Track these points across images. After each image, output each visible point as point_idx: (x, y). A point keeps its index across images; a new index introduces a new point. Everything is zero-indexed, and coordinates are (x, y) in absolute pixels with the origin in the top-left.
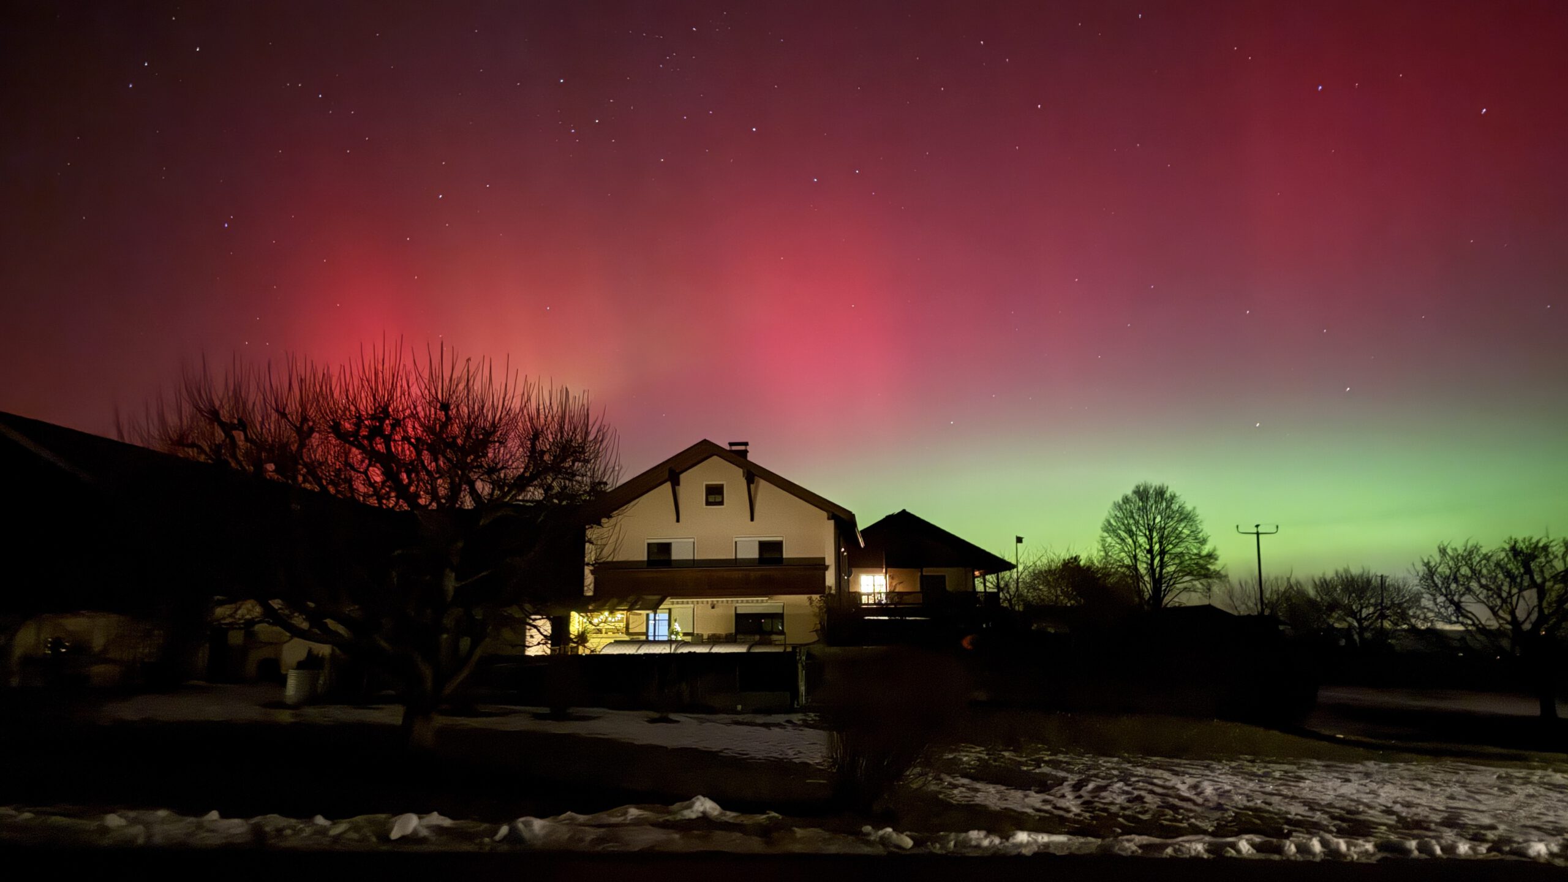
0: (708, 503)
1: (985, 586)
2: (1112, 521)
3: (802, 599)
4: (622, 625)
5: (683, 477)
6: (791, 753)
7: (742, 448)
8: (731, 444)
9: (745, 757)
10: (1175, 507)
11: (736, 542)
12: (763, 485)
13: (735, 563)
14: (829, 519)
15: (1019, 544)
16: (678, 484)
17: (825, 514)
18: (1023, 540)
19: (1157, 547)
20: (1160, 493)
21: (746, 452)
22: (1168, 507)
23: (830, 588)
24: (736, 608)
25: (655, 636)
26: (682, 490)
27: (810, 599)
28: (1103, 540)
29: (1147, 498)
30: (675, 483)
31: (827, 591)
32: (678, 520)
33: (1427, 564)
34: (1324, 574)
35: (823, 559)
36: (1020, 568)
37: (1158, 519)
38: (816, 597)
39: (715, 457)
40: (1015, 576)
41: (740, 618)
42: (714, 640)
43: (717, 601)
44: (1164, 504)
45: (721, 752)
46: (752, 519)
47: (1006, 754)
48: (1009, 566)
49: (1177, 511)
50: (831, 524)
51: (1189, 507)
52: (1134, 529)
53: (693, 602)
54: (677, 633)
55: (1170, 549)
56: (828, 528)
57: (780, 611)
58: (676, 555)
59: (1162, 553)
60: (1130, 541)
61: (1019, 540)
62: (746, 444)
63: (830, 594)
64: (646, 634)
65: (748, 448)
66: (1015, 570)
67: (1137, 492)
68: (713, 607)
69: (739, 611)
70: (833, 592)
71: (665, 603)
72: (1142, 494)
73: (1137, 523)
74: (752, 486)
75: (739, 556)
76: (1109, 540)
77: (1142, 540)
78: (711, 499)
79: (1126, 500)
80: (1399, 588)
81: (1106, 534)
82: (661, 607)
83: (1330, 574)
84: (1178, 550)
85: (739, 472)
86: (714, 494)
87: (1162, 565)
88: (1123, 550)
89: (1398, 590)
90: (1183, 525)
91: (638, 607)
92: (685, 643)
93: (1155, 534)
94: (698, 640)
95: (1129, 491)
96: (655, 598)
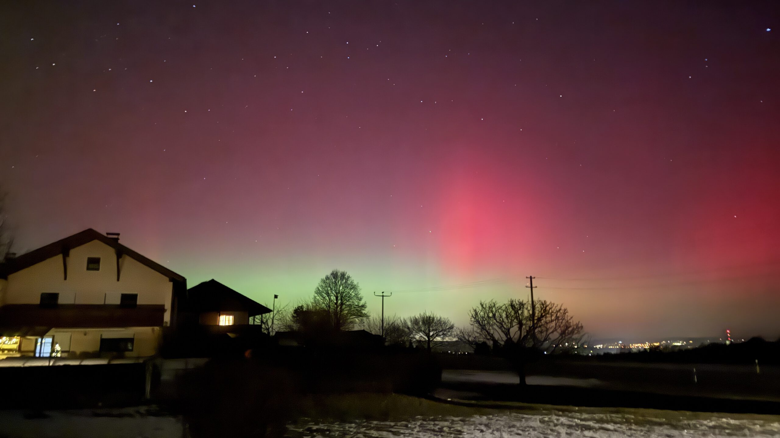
0: (88, 269)
1: (254, 321)
2: (320, 288)
3: (149, 329)
4: (15, 346)
5: (73, 252)
7: (116, 237)
8: (108, 234)
10: (349, 282)
11: (106, 294)
12: (128, 261)
13: (104, 307)
14: (170, 281)
15: (275, 299)
16: (68, 256)
17: (167, 279)
18: (278, 297)
19: (339, 302)
20: (343, 275)
21: (119, 239)
22: (346, 282)
23: (166, 323)
24: (101, 335)
25: (40, 353)
26: (70, 260)
27: (153, 330)
28: (315, 297)
29: (337, 277)
30: (66, 255)
31: (164, 325)
32: (65, 279)
35: (164, 305)
36: (275, 312)
37: (341, 288)
38: (157, 328)
39: (96, 240)
40: (272, 316)
41: (104, 341)
42: (85, 355)
43: (88, 331)
44: (344, 281)
46: (118, 280)
48: (268, 311)
49: (350, 284)
50: (171, 284)
51: (355, 283)
52: (330, 293)
53: (71, 331)
55: (345, 303)
56: (169, 287)
57: (132, 337)
58: (61, 301)
59: (342, 304)
60: (327, 298)
61: (276, 297)
62: (119, 234)
63: (166, 327)
64: (34, 352)
65: (120, 237)
66: (272, 313)
67: (332, 274)
68: (85, 334)
69: (104, 337)
70: (168, 325)
71: (50, 332)
72: (335, 275)
73: (331, 289)
74: (120, 260)
75: (106, 303)
76: (318, 298)
77: (333, 298)
78: (91, 266)
79: (327, 278)
81: (316, 295)
82: (47, 334)
84: (348, 303)
85: (111, 250)
86: (93, 264)
87: (342, 310)
88: (324, 303)
90: (352, 291)
91: (29, 334)
93: (339, 295)
94: (72, 355)
95: (329, 273)
96: (44, 328)
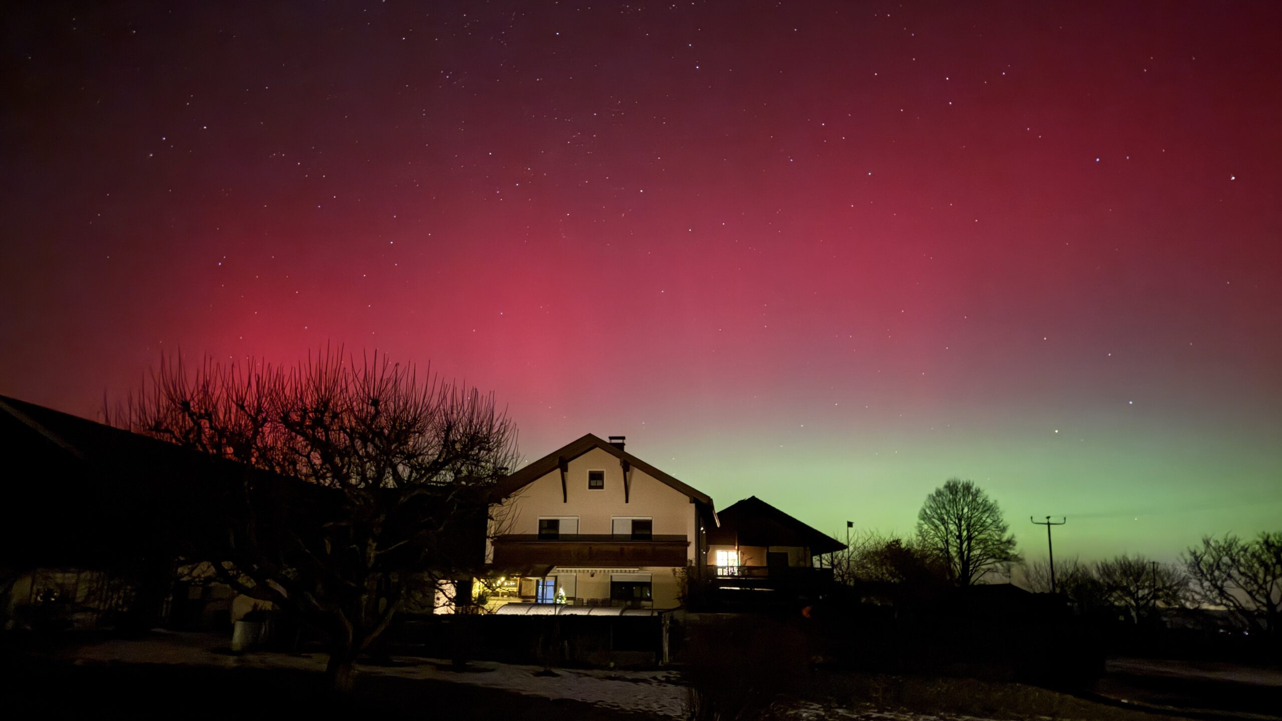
0: (591, 487)
1: (821, 563)
2: (928, 512)
3: (669, 569)
4: (515, 589)
5: (571, 465)
6: (655, 706)
7: (620, 441)
8: (611, 438)
9: (616, 709)
10: (980, 500)
11: (613, 521)
12: (637, 475)
13: (612, 538)
14: (691, 502)
15: (850, 528)
16: (566, 470)
17: (687, 499)
18: (853, 524)
19: (965, 533)
20: (967, 488)
21: (623, 444)
22: (974, 500)
23: (691, 561)
24: (611, 576)
25: (543, 599)
26: (569, 475)
27: (674, 570)
28: (920, 526)
29: (957, 492)
30: (564, 469)
31: (688, 564)
32: (565, 501)
33: (1194, 553)
34: (1106, 560)
35: (686, 537)
36: (851, 548)
37: (966, 510)
38: (678, 569)
39: (597, 449)
40: (846, 555)
41: (615, 585)
42: (593, 604)
43: (596, 570)
44: (971, 497)
45: (595, 703)
46: (627, 501)
47: (840, 711)
48: (842, 547)
49: (982, 503)
50: (693, 505)
51: (991, 500)
52: (946, 517)
53: (575, 571)
54: (562, 598)
55: (976, 536)
56: (690, 512)
57: (649, 581)
58: (562, 531)
59: (970, 538)
60: (942, 528)
61: (850, 524)
62: (623, 438)
63: (691, 567)
64: (536, 597)
65: (625, 441)
66: (846, 550)
67: (946, 487)
68: (592, 576)
69: (614, 580)
70: (693, 565)
71: (552, 571)
72: (952, 488)
73: (948, 512)
74: (627, 474)
75: (615, 533)
76: (926, 527)
77: (952, 527)
78: (593, 483)
79: (939, 493)
80: (1169, 573)
81: (922, 522)
82: (549, 574)
83: (1110, 560)
84: (981, 536)
85: (616, 462)
86: (596, 480)
87: (970, 549)
88: (936, 535)
89: (1169, 575)
90: (987, 515)
91: (529, 574)
92: (567, 607)
93: (963, 522)
94: (578, 603)
95: (941, 486)
96: (544, 566)
